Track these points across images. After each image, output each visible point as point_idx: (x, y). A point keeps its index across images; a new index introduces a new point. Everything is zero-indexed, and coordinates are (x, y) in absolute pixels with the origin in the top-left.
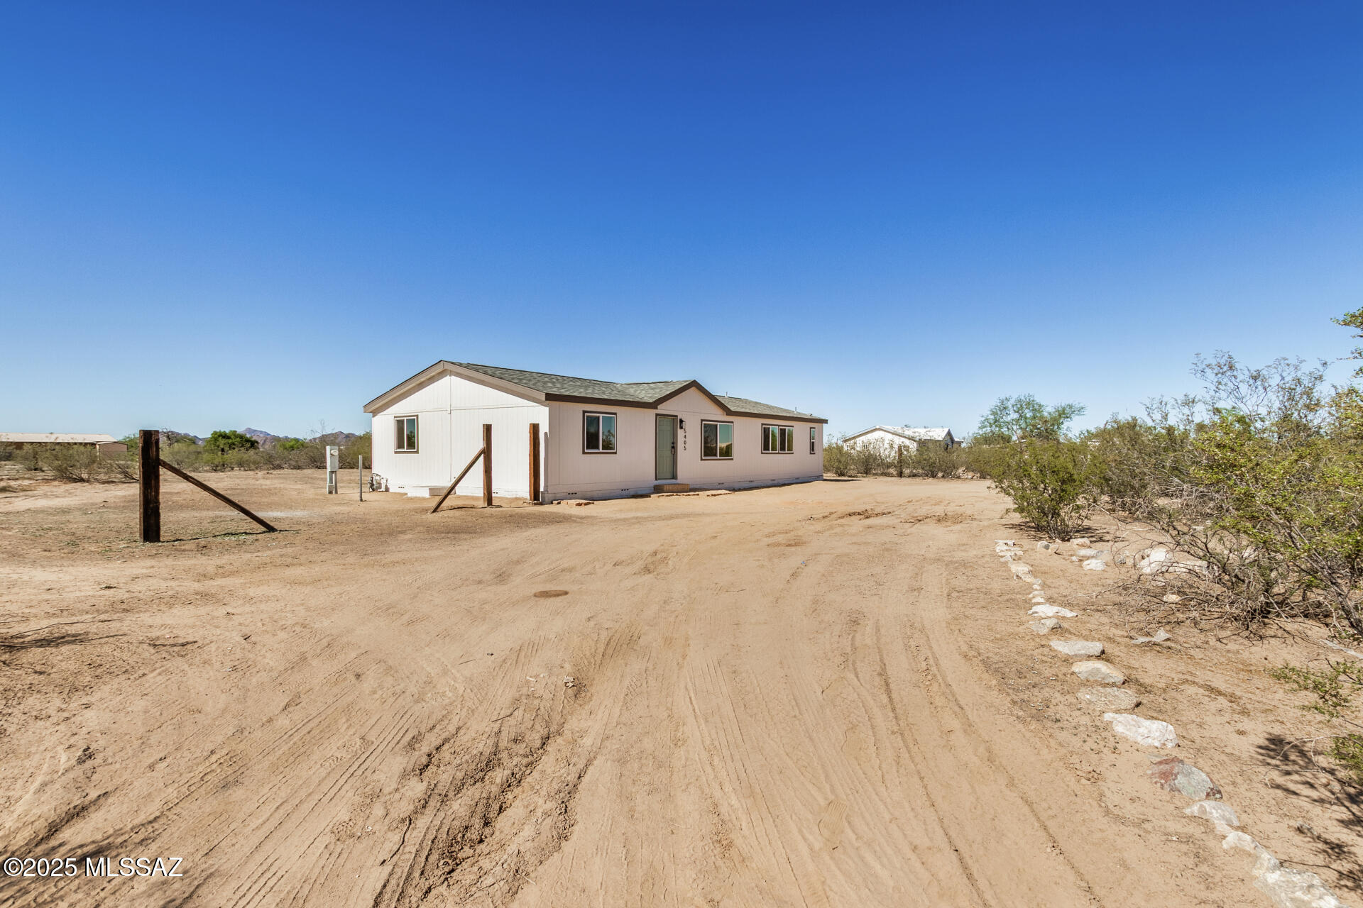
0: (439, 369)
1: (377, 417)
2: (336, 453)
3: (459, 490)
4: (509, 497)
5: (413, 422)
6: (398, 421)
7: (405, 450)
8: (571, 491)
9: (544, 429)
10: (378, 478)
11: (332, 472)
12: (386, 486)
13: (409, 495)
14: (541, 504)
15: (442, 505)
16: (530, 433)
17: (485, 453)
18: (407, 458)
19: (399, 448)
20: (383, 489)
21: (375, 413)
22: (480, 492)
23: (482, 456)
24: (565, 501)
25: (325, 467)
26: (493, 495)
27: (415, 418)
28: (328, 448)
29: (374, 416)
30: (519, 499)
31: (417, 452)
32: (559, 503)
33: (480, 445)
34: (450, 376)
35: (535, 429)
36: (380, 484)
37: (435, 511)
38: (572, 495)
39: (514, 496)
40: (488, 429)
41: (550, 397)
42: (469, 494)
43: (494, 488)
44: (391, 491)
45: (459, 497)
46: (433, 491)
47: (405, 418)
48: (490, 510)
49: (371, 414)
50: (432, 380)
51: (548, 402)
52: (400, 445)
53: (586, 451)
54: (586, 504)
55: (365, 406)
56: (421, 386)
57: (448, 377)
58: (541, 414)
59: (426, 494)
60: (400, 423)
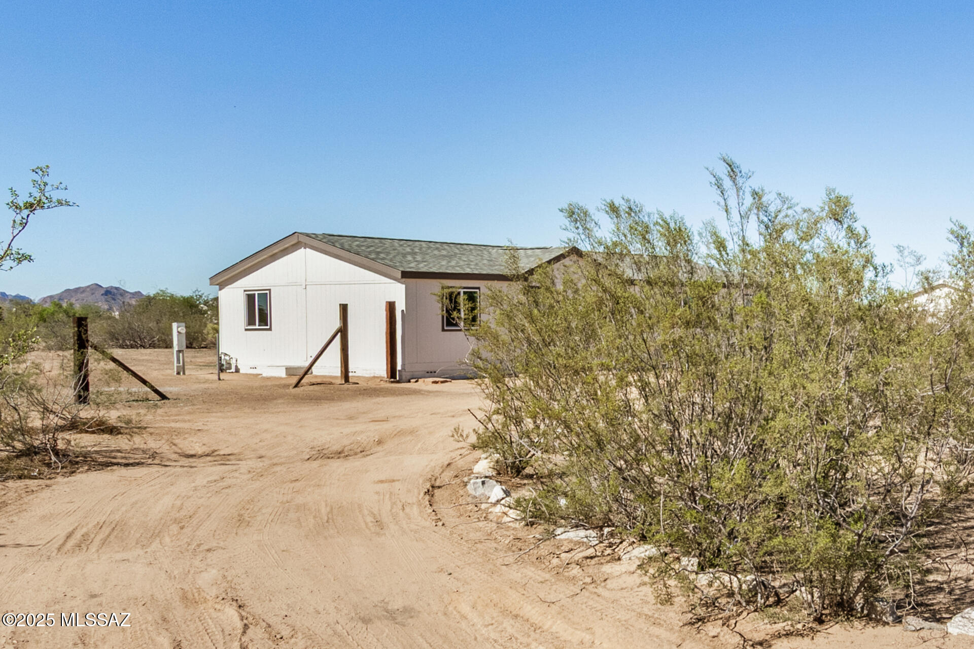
0: (293, 241)
1: (223, 290)
2: (183, 330)
3: (315, 370)
4: (367, 376)
5: (265, 297)
6: (248, 296)
7: (257, 327)
8: (429, 370)
9: (400, 306)
10: (227, 358)
11: (179, 351)
12: (236, 366)
13: (264, 375)
14: (398, 382)
15: (302, 381)
16: (386, 310)
17: (341, 332)
18: (260, 336)
19: (249, 324)
20: (233, 370)
21: (222, 286)
22: (337, 371)
23: (339, 334)
24: (423, 379)
25: (169, 346)
26: (350, 374)
27: (268, 292)
28: (175, 325)
29: (220, 289)
30: (377, 377)
31: (270, 329)
32: (416, 381)
33: (337, 324)
34: (305, 248)
35: (391, 307)
36: (230, 364)
37: (296, 386)
38: (431, 374)
39: (372, 375)
40: (344, 308)
41: (406, 275)
42: (327, 374)
43: (351, 367)
44: (241, 371)
45: (316, 377)
46: (290, 371)
47: (256, 293)
48: (346, 386)
49: (218, 286)
50: (286, 252)
51: (404, 280)
52: (251, 321)
53: (446, 328)
54: (442, 382)
55: (211, 279)
56: (274, 258)
57: (302, 251)
58: (397, 292)
59: (282, 374)
60: (250, 299)
